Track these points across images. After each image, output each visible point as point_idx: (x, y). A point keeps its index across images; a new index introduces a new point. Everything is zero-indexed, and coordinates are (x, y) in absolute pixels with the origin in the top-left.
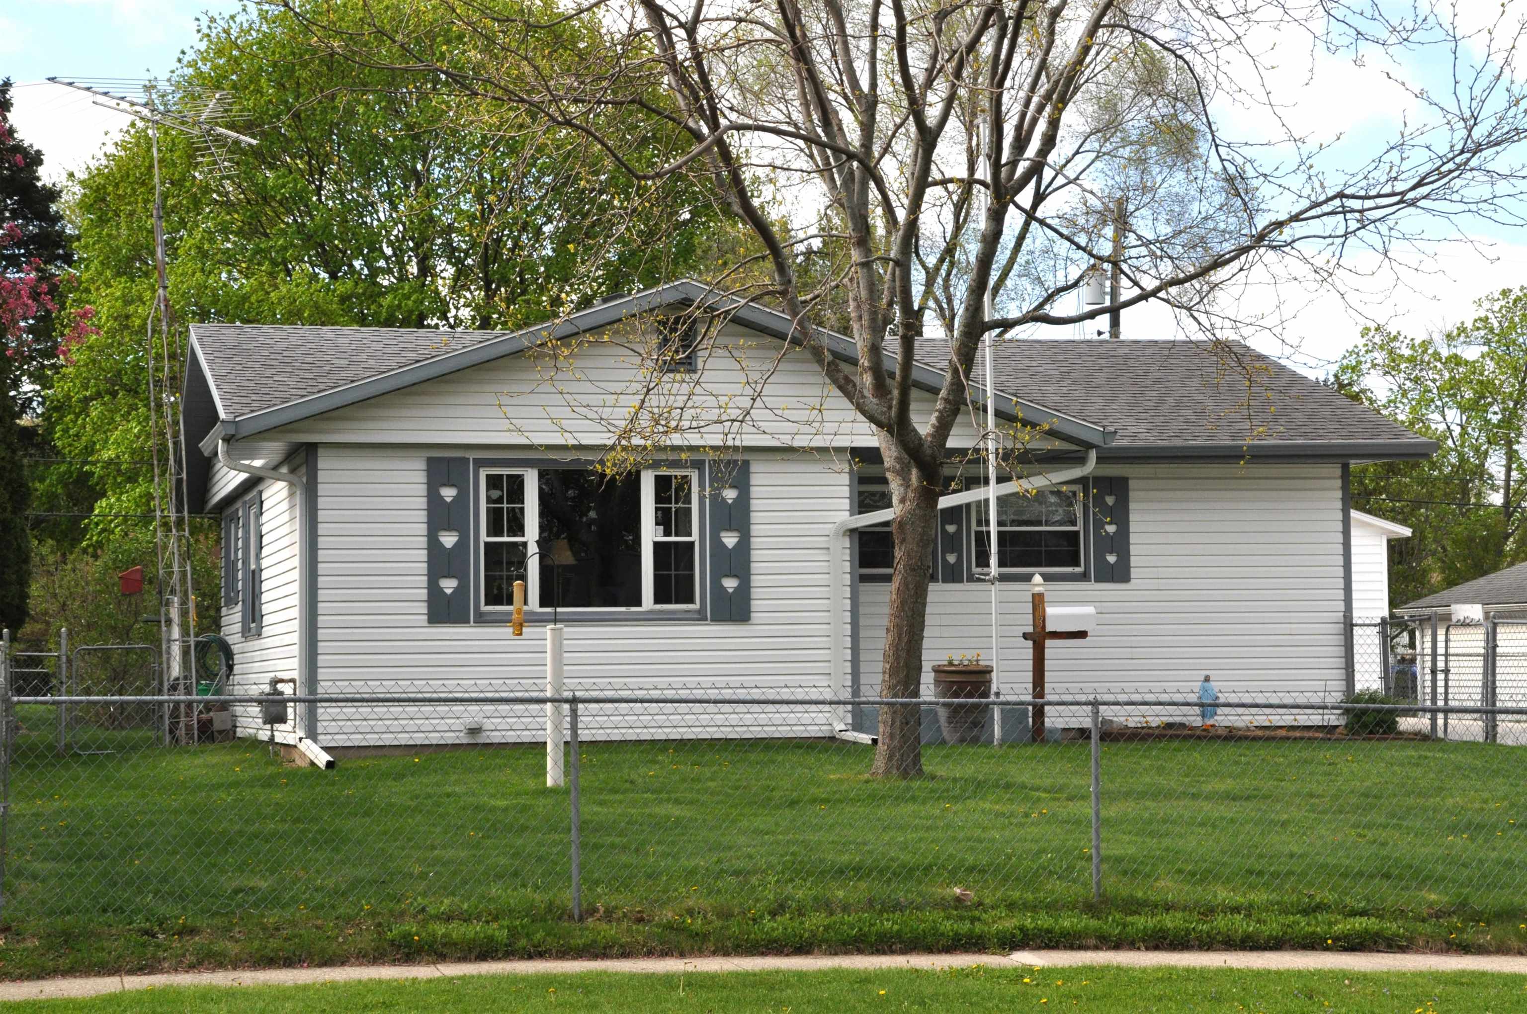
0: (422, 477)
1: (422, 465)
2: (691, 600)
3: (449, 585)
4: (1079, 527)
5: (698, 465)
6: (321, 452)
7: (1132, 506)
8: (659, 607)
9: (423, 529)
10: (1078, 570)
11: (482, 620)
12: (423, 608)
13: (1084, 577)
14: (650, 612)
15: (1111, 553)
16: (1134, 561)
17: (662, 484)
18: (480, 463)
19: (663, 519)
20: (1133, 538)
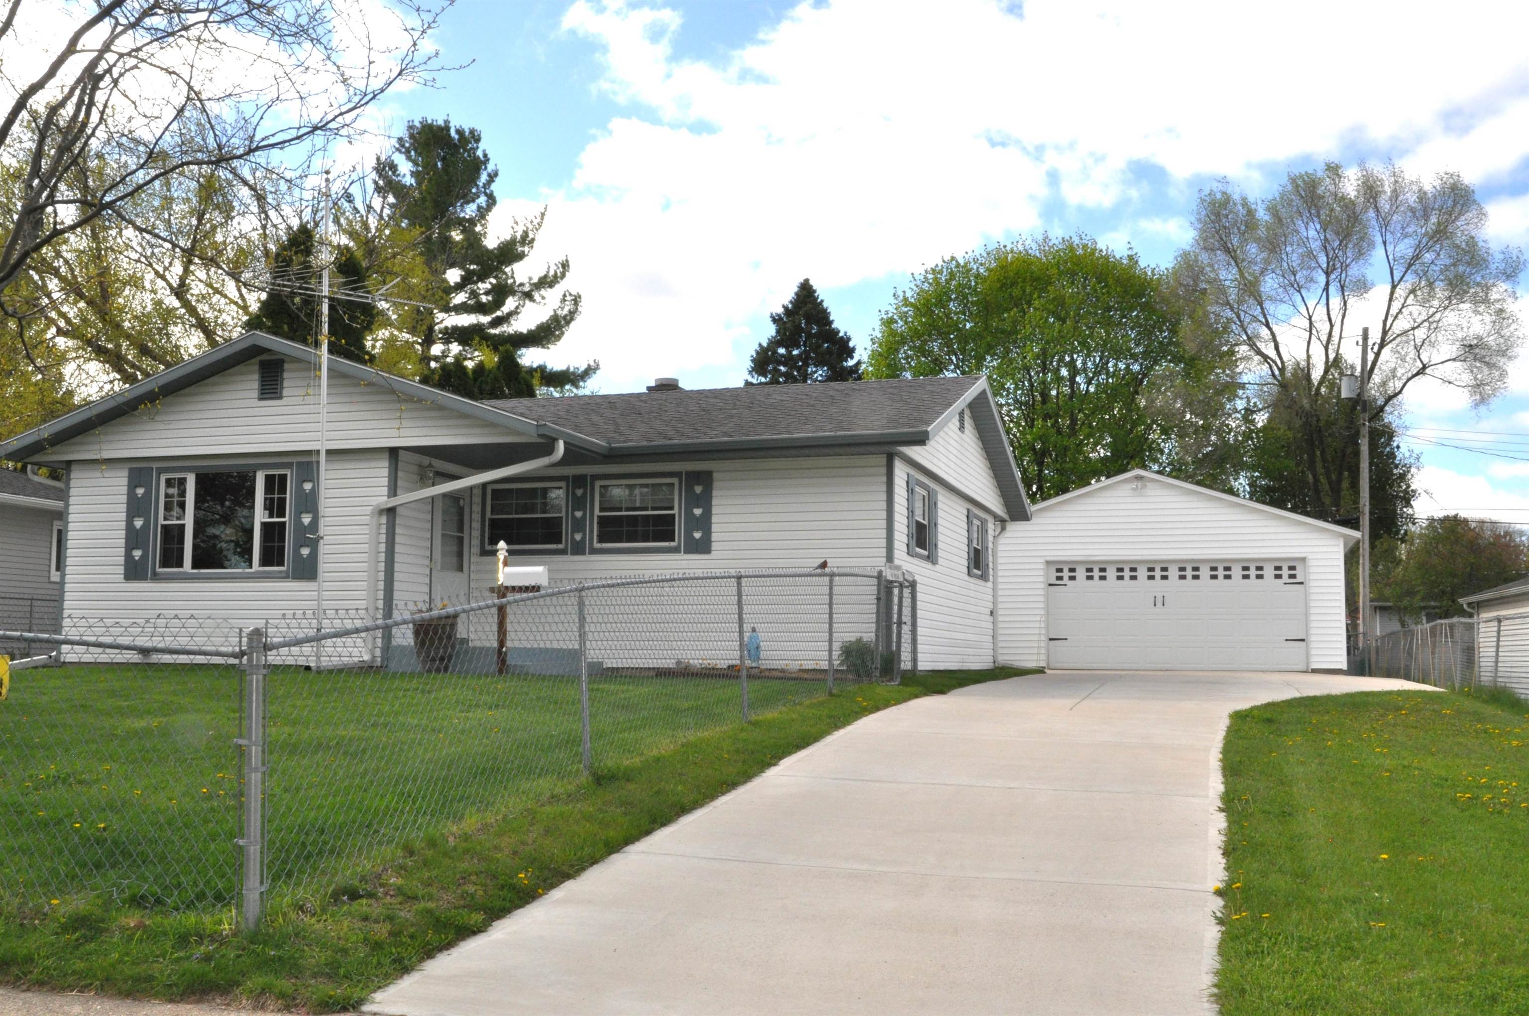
0: (125, 481)
1: (125, 473)
2: (283, 565)
3: (137, 554)
4: (675, 511)
5: (289, 465)
6: (73, 467)
7: (715, 493)
8: (262, 569)
9: (123, 516)
10: (673, 544)
11: (156, 577)
12: (121, 570)
13: (676, 550)
14: (257, 572)
15: (697, 530)
16: (714, 537)
17: (269, 479)
18: (160, 471)
19: (269, 506)
20: (714, 519)
